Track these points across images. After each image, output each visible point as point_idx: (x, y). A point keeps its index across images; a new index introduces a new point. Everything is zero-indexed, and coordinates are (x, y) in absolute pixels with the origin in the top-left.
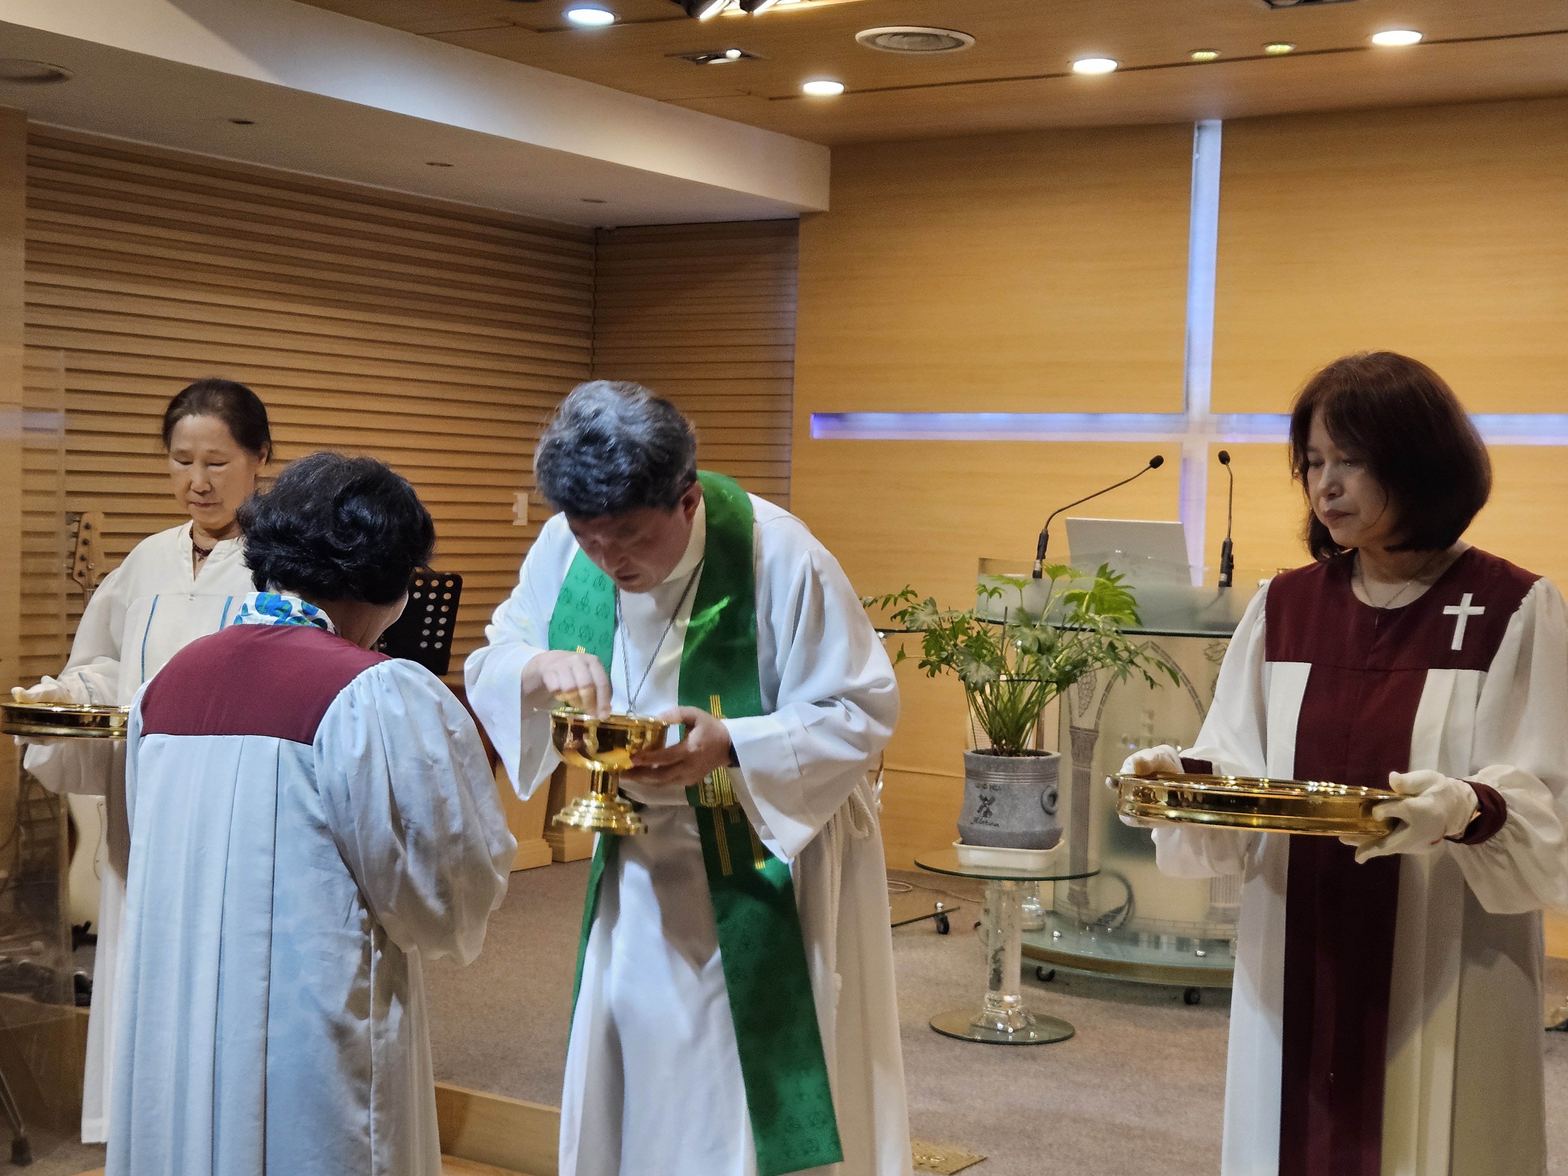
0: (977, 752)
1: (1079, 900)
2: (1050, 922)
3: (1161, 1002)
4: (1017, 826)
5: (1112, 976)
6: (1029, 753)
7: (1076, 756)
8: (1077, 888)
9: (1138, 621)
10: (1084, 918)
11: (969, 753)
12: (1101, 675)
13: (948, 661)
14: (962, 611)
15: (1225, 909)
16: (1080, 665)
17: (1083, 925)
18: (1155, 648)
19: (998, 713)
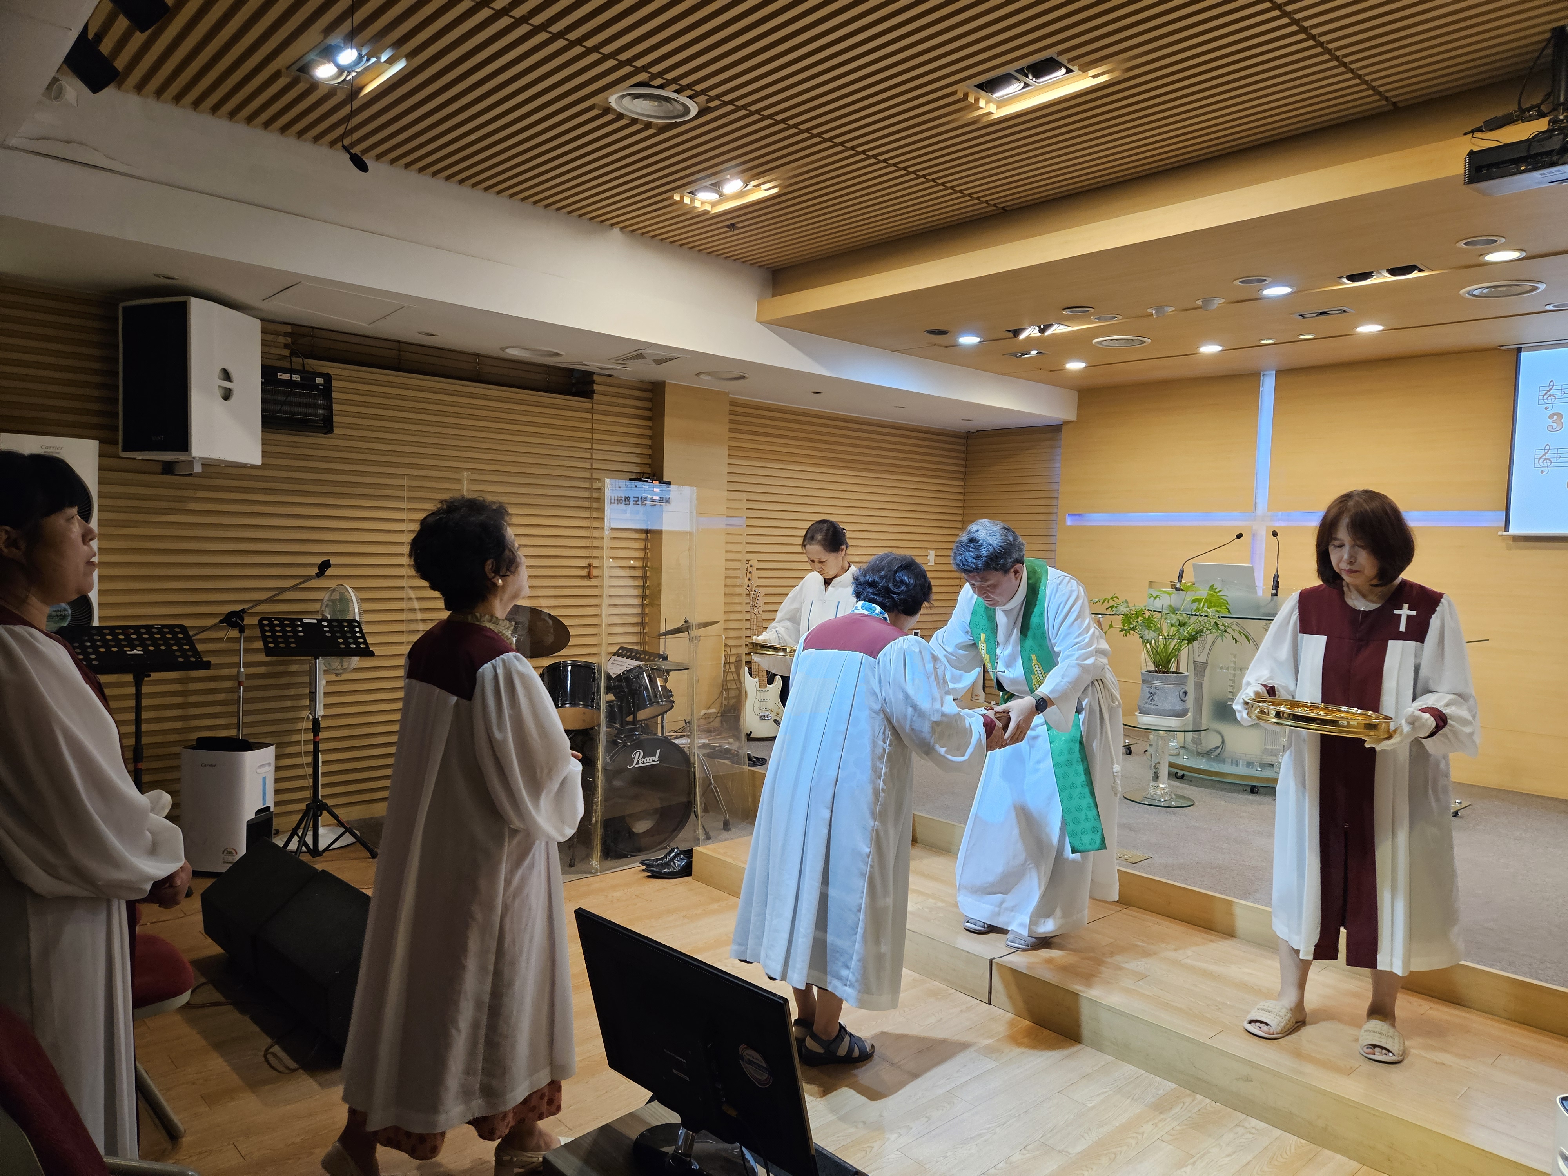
0: (1147, 671)
1: (1197, 742)
2: (1182, 751)
3: (1238, 792)
4: (1167, 706)
5: (1214, 778)
6: (1173, 673)
7: (1196, 674)
8: (1196, 737)
9: (1229, 612)
10: (1200, 751)
11: (1143, 671)
12: (1210, 637)
13: (1134, 629)
14: (1141, 606)
15: (1272, 749)
16: (1200, 632)
17: (1199, 754)
18: (1238, 624)
19: (1158, 653)
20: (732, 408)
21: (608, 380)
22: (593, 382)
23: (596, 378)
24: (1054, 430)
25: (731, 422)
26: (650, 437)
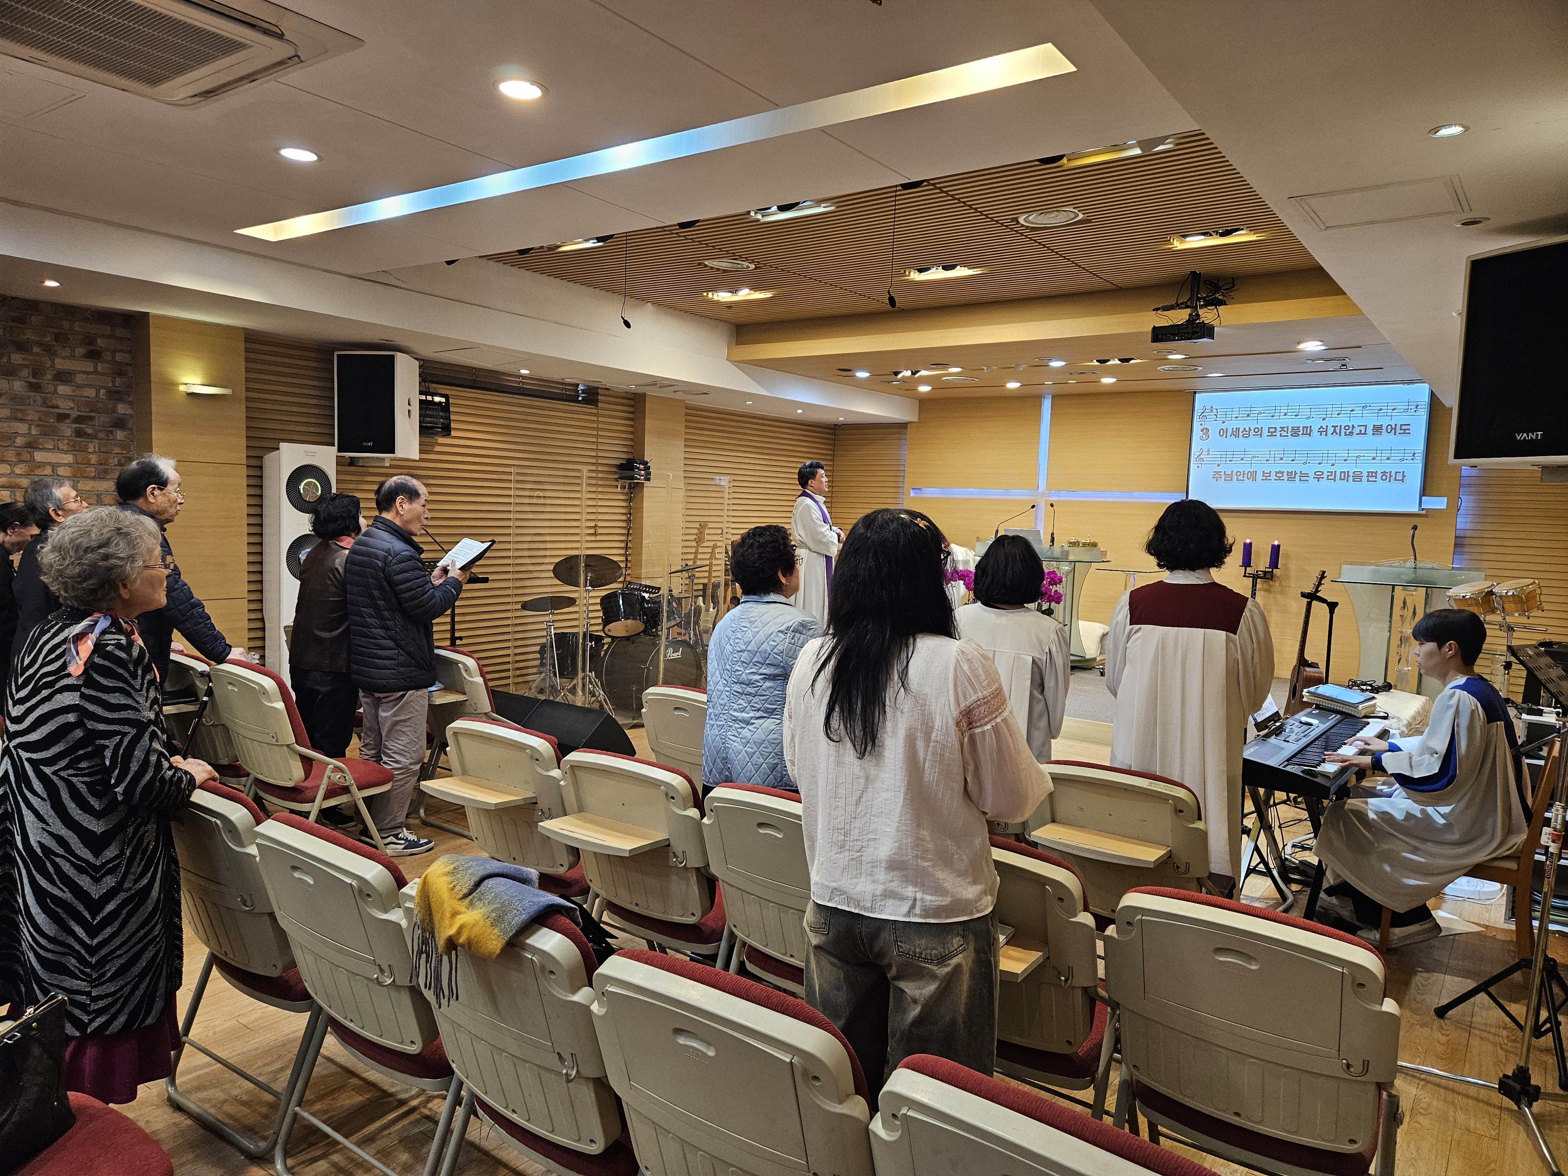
20: (688, 411)
21: (607, 392)
22: (597, 394)
23: (600, 391)
24: (903, 426)
25: (686, 421)
26: (632, 433)
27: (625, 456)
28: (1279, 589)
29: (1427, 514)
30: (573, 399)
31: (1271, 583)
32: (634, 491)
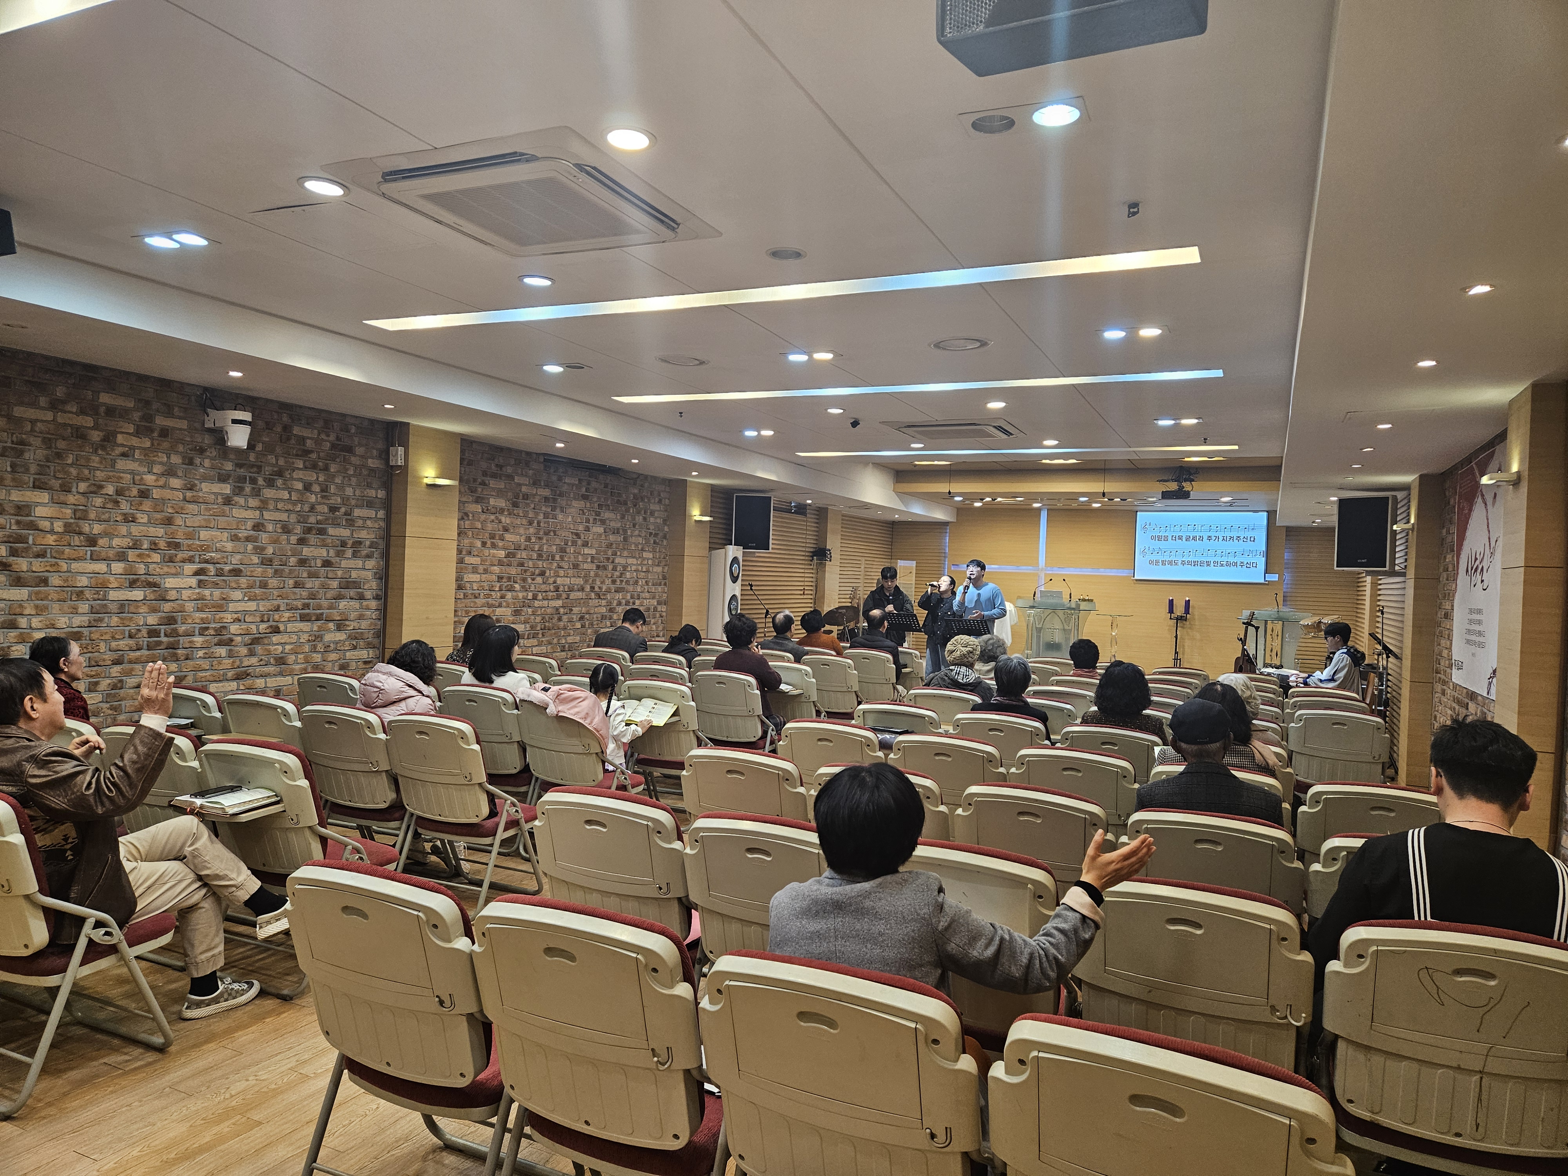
18: (1054, 612)
20: (842, 517)
22: (807, 509)
23: (808, 507)
24: (945, 524)
26: (817, 531)
27: (815, 546)
28: (1189, 626)
29: (1269, 583)
30: (789, 511)
31: (1184, 622)
32: (821, 567)
